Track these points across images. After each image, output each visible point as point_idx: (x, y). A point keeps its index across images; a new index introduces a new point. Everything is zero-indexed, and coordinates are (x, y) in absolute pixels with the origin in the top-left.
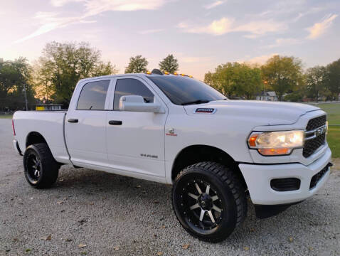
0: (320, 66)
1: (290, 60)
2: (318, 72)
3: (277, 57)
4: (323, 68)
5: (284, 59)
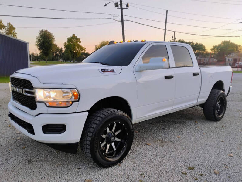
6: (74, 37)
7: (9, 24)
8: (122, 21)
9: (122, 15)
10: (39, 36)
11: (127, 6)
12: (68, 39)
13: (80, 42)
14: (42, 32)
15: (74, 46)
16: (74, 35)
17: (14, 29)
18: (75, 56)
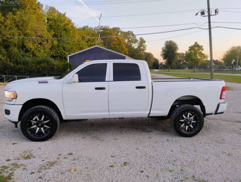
6: (196, 45)
7: (141, 38)
8: (210, 28)
9: (209, 22)
10: (165, 46)
11: (216, 12)
12: (190, 47)
13: (202, 50)
14: (167, 42)
15: (196, 54)
16: (196, 43)
17: (145, 42)
18: (196, 64)
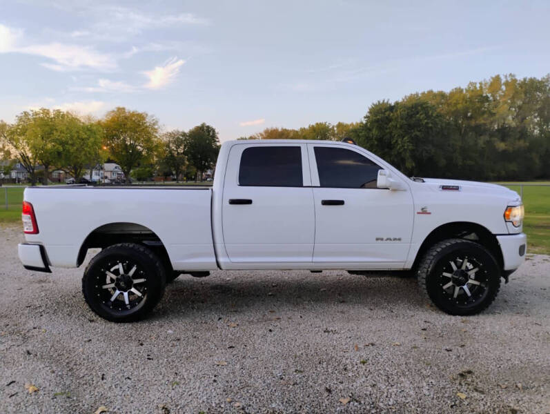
0: (181, 130)
1: (141, 117)
2: (179, 139)
3: (121, 110)
4: (184, 134)
5: (133, 115)
